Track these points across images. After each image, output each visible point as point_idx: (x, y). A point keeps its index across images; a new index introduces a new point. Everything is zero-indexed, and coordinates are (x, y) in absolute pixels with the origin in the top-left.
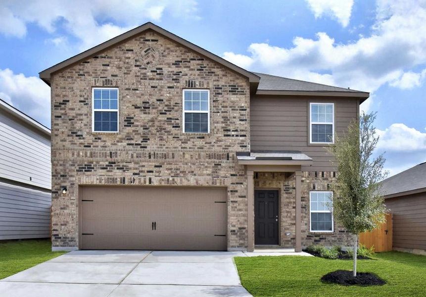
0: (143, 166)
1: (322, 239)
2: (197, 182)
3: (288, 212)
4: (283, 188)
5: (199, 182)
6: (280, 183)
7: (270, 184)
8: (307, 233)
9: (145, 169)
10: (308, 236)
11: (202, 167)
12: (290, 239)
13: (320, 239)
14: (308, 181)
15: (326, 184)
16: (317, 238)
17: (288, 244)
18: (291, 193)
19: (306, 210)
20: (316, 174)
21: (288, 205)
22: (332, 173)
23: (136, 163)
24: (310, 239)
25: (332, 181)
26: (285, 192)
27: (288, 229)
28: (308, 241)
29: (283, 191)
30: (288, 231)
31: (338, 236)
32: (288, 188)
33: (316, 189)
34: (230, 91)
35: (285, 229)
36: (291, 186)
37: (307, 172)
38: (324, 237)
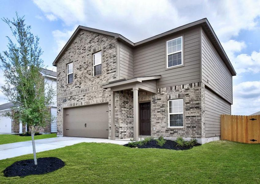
0: (80, 97)
1: (175, 132)
2: (97, 102)
3: (155, 115)
4: (152, 100)
5: (98, 101)
6: (150, 97)
7: (145, 98)
8: (166, 129)
9: (80, 98)
10: (166, 130)
11: (99, 93)
12: (156, 132)
13: (174, 132)
14: (166, 94)
15: (178, 94)
16: (172, 132)
17: (155, 135)
18: (156, 103)
19: (165, 113)
20: (171, 88)
21: (154, 111)
22: (182, 86)
23: (78, 95)
24: (168, 132)
25: (181, 92)
26: (153, 102)
27: (155, 126)
28: (166, 133)
29: (152, 102)
30: (154, 127)
31: (186, 131)
32: (155, 100)
33: (171, 98)
34: (109, 48)
35: (153, 126)
36: (156, 98)
37: (165, 88)
38: (176, 131)
